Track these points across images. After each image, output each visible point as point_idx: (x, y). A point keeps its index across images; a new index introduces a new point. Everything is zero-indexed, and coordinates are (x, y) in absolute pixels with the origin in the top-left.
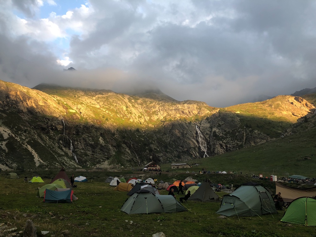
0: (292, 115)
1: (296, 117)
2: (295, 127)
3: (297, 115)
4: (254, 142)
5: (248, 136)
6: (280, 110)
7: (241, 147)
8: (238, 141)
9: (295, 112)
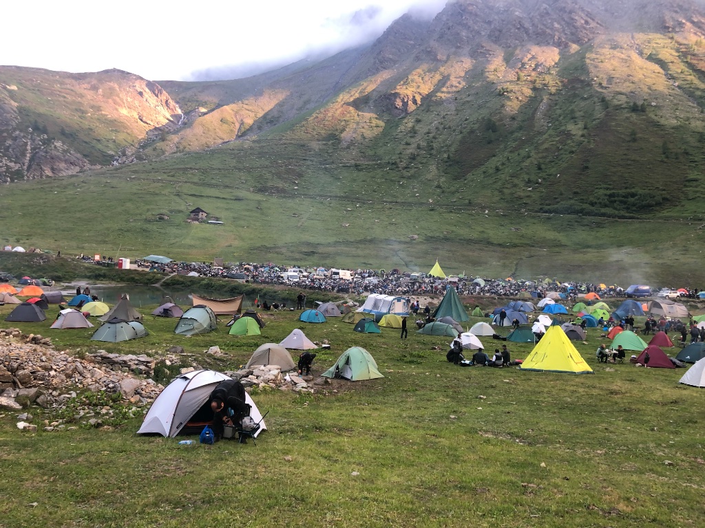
0: (139, 120)
1: (145, 125)
2: (143, 147)
3: (149, 122)
4: (53, 169)
5: (36, 153)
6: (115, 103)
7: (17, 175)
8: (11, 161)
9: (145, 114)
